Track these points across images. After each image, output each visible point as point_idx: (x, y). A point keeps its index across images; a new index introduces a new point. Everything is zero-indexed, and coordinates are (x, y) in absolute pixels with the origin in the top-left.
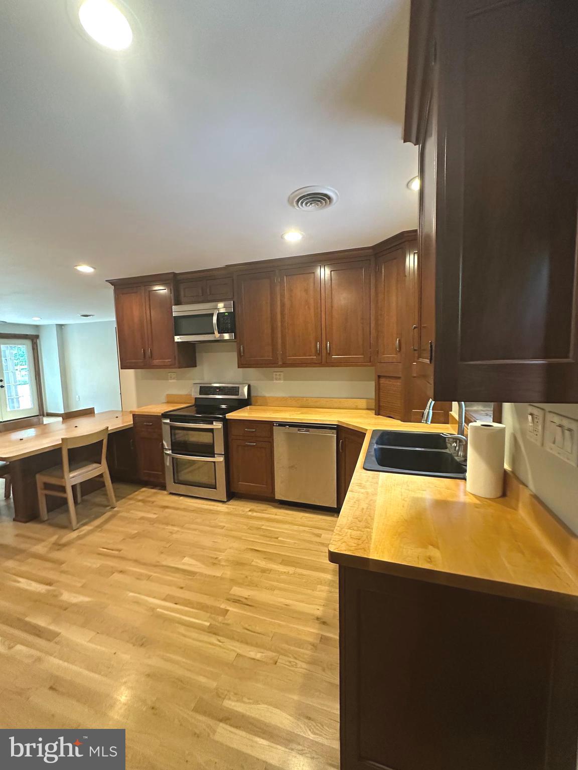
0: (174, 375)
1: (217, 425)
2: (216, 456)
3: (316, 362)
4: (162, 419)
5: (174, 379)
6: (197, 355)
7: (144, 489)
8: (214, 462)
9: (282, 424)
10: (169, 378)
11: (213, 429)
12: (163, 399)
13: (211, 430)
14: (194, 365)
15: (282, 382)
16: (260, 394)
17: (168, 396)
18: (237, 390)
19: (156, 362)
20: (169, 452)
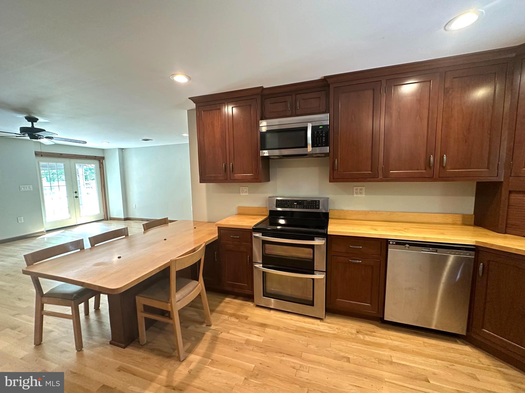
0: (246, 189)
1: (319, 242)
2: (315, 272)
3: (427, 176)
4: (253, 233)
5: (246, 192)
6: (271, 170)
7: (227, 299)
8: (313, 279)
9: (400, 243)
10: (241, 191)
11: (313, 245)
12: (234, 210)
13: (312, 247)
14: (268, 179)
15: (364, 196)
16: (337, 208)
17: (239, 208)
18: (318, 204)
19: (238, 176)
20: (259, 266)
